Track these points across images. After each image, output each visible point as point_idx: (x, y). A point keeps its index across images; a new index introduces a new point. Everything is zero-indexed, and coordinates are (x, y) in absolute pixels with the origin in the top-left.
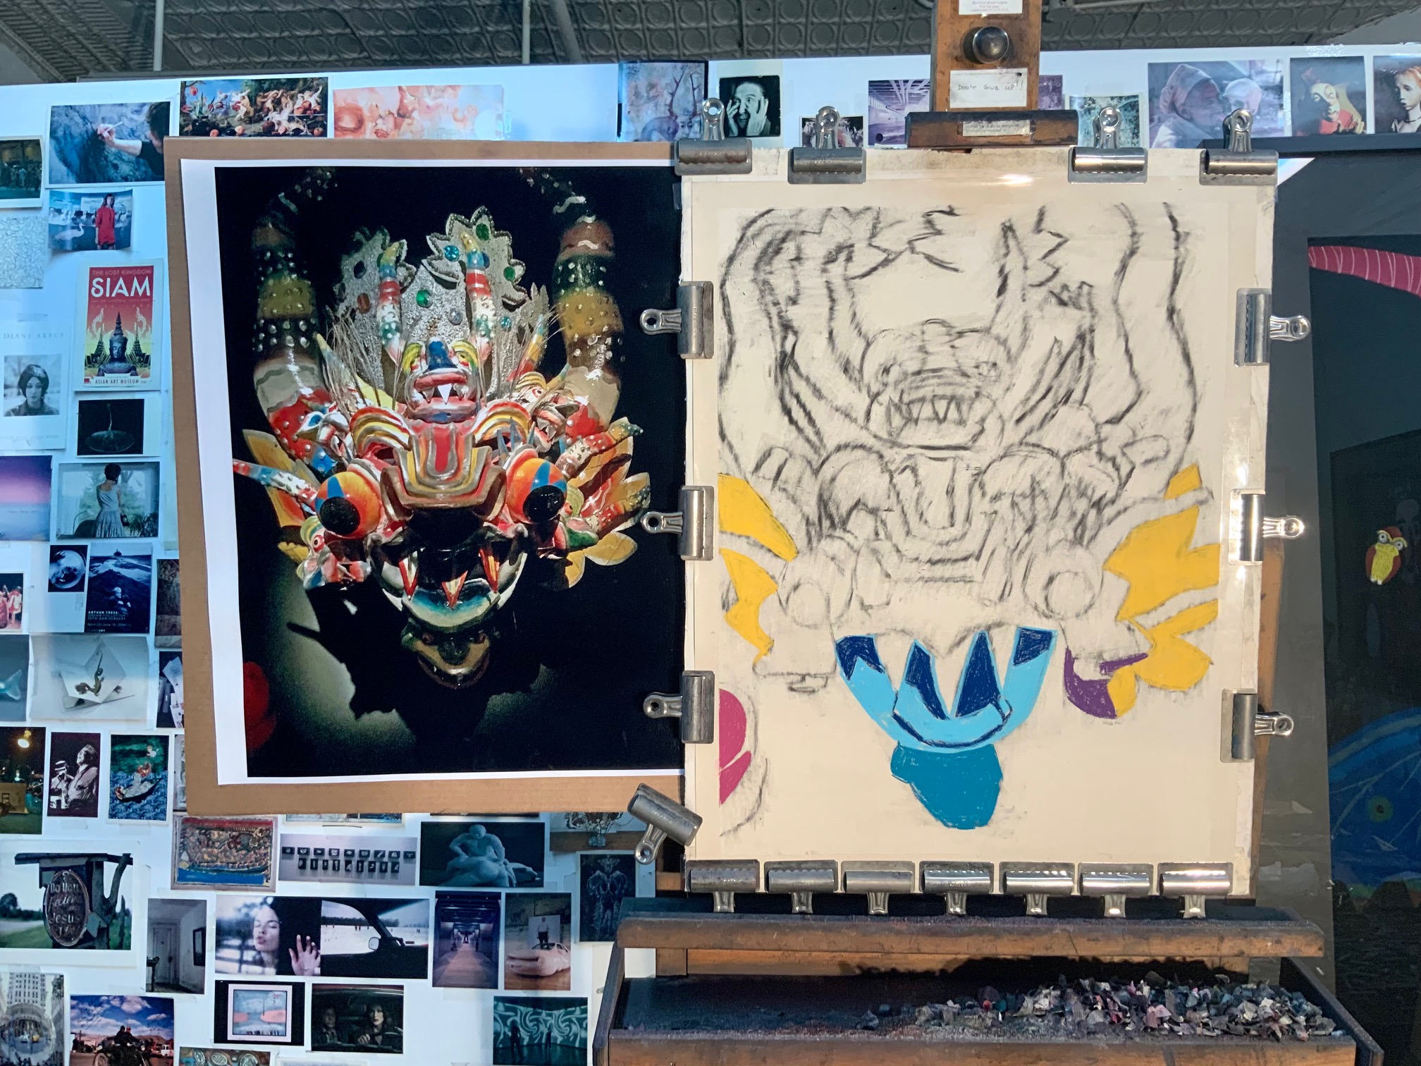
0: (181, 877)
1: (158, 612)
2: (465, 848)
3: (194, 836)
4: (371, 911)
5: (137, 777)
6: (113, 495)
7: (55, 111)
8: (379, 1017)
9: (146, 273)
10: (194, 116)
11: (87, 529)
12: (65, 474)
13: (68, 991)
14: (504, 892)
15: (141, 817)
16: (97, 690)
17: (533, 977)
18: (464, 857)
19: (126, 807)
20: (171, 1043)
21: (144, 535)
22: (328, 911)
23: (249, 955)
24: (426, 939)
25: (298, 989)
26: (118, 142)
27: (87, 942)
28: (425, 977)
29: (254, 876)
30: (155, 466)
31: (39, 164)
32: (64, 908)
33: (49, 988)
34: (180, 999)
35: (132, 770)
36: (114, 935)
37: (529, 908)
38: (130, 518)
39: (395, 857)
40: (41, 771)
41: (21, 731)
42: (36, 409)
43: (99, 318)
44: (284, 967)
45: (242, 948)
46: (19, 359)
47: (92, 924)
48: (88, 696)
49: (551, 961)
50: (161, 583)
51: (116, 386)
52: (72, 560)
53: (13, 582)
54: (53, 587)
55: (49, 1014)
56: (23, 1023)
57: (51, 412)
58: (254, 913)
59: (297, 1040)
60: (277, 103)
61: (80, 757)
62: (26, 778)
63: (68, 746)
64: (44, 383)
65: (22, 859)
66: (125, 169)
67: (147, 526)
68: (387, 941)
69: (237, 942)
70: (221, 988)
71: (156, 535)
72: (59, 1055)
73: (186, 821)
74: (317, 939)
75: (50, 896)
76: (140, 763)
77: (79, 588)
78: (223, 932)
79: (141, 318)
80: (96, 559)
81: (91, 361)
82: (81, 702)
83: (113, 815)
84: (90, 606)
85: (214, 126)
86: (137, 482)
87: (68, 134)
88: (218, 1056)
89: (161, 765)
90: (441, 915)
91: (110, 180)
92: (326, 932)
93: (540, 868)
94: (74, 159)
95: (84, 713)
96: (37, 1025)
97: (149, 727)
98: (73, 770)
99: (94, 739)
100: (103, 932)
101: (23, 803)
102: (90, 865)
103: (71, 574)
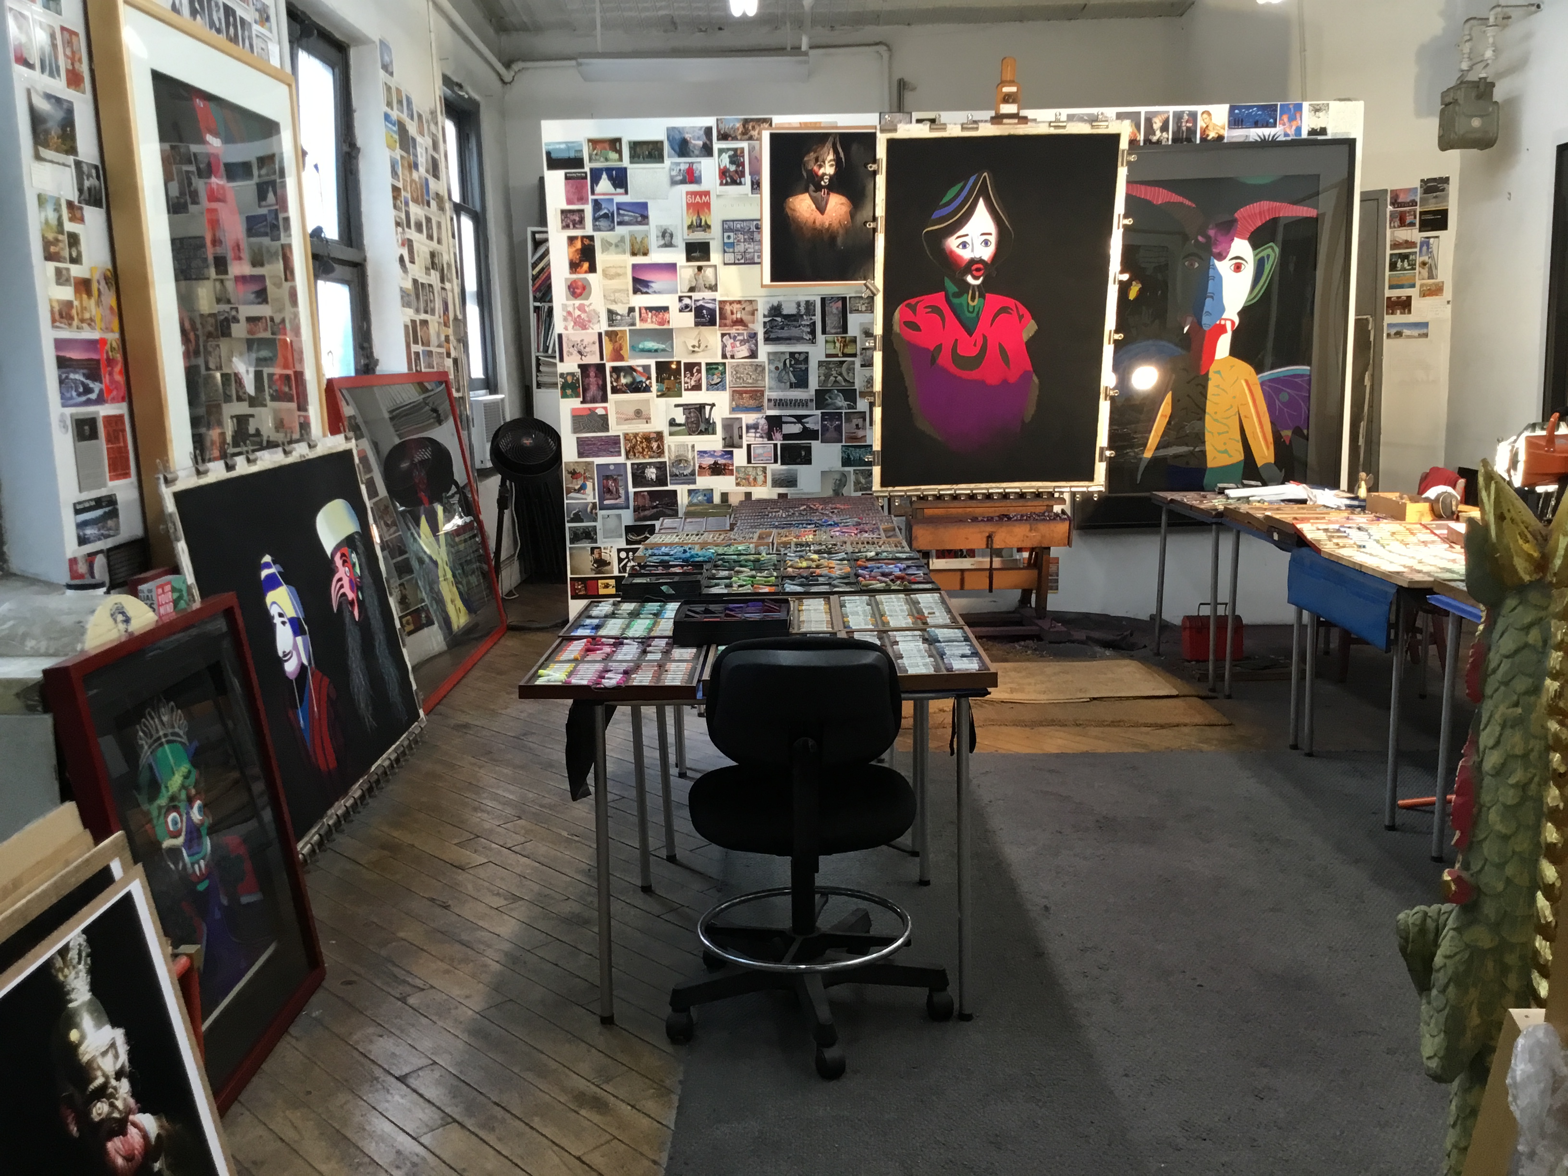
0: (733, 410)
1: (720, 319)
2: (830, 398)
3: (737, 396)
4: (799, 419)
5: (715, 377)
6: (701, 276)
7: (668, 129)
8: (803, 453)
9: (707, 193)
10: (722, 132)
11: (692, 289)
12: (683, 270)
13: (697, 449)
14: (844, 411)
15: (718, 390)
16: (699, 347)
17: (855, 438)
18: (830, 400)
19: (712, 387)
20: (733, 465)
21: (713, 291)
22: (784, 419)
23: (758, 435)
24: (818, 427)
25: (775, 445)
26: (693, 142)
27: (701, 433)
28: (818, 439)
29: (759, 408)
30: (715, 266)
31: (662, 150)
32: (692, 422)
33: (690, 448)
34: (736, 451)
35: (713, 374)
36: (710, 430)
37: (852, 416)
38: (707, 285)
39: (806, 401)
40: (680, 375)
41: (672, 362)
42: (669, 245)
43: (691, 211)
44: (770, 438)
45: (756, 432)
46: (661, 226)
47: (702, 427)
48: (696, 349)
49: (860, 433)
50: (720, 309)
51: (699, 236)
52: (687, 301)
53: (666, 309)
54: (681, 311)
55: (690, 457)
56: (680, 460)
57: (675, 246)
58: (759, 421)
59: (776, 461)
60: (753, 128)
61: (695, 370)
62: (676, 378)
63: (690, 367)
64: (671, 235)
65: (677, 406)
66: (697, 152)
67: (713, 288)
68: (805, 428)
69: (753, 431)
70: (749, 446)
71: (716, 290)
72: (694, 471)
73: (734, 391)
74: (781, 429)
75: (687, 418)
76: (716, 372)
77: (691, 311)
78: (748, 428)
79: (706, 210)
80: (695, 301)
81: (690, 227)
82: (693, 352)
83: (708, 389)
84: (696, 317)
85: (730, 136)
86: (709, 272)
87: (674, 138)
88: (748, 469)
89: (724, 373)
90: (823, 419)
91: (690, 156)
92: (784, 426)
93: (855, 403)
94: (677, 149)
95: (695, 355)
96: (686, 461)
97: (719, 360)
98: (692, 375)
99: (699, 364)
100: (706, 430)
101: (675, 387)
102: (701, 407)
103: (687, 306)
